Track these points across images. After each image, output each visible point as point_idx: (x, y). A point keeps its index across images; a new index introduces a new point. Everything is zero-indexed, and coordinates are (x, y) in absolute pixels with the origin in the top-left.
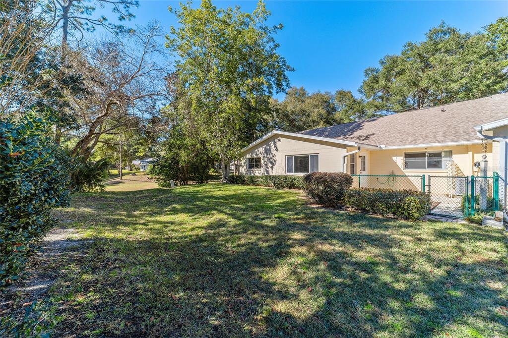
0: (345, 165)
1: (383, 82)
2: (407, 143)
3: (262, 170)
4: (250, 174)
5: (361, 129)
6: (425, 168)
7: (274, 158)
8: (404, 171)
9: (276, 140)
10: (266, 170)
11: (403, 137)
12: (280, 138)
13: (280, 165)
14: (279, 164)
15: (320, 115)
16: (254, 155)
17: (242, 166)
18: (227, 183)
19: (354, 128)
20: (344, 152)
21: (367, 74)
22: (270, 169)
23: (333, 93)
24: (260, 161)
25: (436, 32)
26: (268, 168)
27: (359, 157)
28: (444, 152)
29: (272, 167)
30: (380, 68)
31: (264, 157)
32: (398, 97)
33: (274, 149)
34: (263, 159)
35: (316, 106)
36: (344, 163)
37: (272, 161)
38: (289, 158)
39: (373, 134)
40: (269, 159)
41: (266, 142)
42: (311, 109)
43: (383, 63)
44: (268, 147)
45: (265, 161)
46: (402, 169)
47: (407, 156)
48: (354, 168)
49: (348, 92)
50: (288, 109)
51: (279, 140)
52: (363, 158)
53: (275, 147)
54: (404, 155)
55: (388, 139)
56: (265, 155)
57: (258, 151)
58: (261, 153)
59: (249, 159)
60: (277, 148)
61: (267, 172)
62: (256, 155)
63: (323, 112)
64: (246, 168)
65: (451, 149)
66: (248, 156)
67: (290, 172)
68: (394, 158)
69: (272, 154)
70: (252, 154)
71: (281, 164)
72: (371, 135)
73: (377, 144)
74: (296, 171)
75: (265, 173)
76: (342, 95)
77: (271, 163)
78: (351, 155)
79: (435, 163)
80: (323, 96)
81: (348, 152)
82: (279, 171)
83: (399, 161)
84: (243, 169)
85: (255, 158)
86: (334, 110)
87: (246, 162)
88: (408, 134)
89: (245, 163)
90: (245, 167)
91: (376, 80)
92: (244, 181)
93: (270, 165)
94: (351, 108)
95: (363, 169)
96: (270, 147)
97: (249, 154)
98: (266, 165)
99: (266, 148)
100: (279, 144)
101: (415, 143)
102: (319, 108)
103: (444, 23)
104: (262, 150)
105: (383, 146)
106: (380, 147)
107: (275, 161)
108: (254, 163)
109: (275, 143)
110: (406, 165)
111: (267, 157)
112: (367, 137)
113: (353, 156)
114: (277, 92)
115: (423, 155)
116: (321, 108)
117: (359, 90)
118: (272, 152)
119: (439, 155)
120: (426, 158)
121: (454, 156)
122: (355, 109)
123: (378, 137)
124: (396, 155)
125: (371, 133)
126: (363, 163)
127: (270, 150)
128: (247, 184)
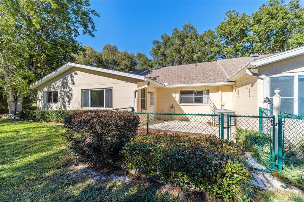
0: (136, 99)
1: (162, 50)
2: (182, 83)
3: (59, 104)
4: (48, 109)
5: (150, 73)
6: (193, 103)
7: (71, 92)
8: (180, 105)
9: (73, 74)
10: (63, 104)
11: (179, 79)
12: (77, 72)
13: (76, 100)
14: (76, 98)
15: (126, 65)
16: (52, 89)
17: (39, 100)
18: (15, 120)
19: (146, 73)
20: (135, 87)
21: (154, 44)
22: (67, 103)
23: (135, 54)
24: (57, 95)
25: (187, 26)
26: (64, 102)
27: (149, 92)
28: (206, 90)
29: (69, 102)
30: (161, 41)
31: (61, 91)
32: (171, 59)
33: (71, 82)
34: (60, 93)
35: (124, 59)
36: (135, 98)
37: (69, 95)
38: (85, 92)
39: (158, 77)
40: (66, 93)
41: (63, 75)
42: (120, 60)
43: (162, 37)
44: (65, 81)
45: (62, 95)
46: (179, 103)
47: (182, 93)
48: (144, 102)
49: (144, 55)
50: (103, 58)
51: (76, 74)
52: (152, 94)
53: (72, 80)
54: (180, 92)
55: (169, 80)
56: (62, 88)
57: (56, 84)
58: (58, 87)
59: (47, 92)
60: (74, 83)
61: (64, 106)
62: (54, 88)
63: (128, 63)
64: (44, 102)
65: (208, 89)
66: (46, 90)
67: (86, 106)
68: (174, 95)
69: (69, 88)
70: (49, 87)
71: (78, 98)
72: (156, 77)
73: (162, 83)
74: (92, 106)
75: (62, 107)
76: (140, 55)
77: (68, 97)
78: (142, 89)
79: (199, 99)
80: (129, 54)
81: (139, 87)
82: (76, 106)
83: (177, 96)
84: (40, 103)
85: (53, 92)
86: (135, 64)
87: (43, 95)
88: (181, 77)
89: (42, 97)
90: (42, 101)
91: (159, 48)
92: (35, 117)
93: (67, 99)
94: (145, 63)
95: (152, 103)
96: (67, 80)
97: (46, 87)
98: (63, 99)
99: (63, 81)
100: (75, 77)
101: (188, 83)
102: (125, 61)
103: (190, 23)
104: (59, 83)
105: (166, 84)
106: (164, 85)
107: (72, 95)
108: (52, 97)
109: (72, 76)
110: (182, 101)
111: (64, 91)
112: (154, 78)
113: (143, 90)
114: (84, 33)
115: (191, 93)
116: (127, 60)
117: (150, 53)
118: (69, 86)
119: (200, 93)
120: (194, 95)
121: (210, 94)
122: (148, 64)
123: (162, 78)
124: (175, 92)
125: (157, 76)
126: (152, 99)
127: (66, 83)
128: (38, 121)
